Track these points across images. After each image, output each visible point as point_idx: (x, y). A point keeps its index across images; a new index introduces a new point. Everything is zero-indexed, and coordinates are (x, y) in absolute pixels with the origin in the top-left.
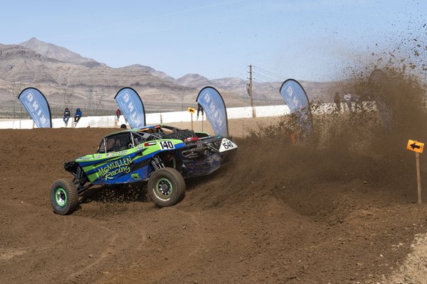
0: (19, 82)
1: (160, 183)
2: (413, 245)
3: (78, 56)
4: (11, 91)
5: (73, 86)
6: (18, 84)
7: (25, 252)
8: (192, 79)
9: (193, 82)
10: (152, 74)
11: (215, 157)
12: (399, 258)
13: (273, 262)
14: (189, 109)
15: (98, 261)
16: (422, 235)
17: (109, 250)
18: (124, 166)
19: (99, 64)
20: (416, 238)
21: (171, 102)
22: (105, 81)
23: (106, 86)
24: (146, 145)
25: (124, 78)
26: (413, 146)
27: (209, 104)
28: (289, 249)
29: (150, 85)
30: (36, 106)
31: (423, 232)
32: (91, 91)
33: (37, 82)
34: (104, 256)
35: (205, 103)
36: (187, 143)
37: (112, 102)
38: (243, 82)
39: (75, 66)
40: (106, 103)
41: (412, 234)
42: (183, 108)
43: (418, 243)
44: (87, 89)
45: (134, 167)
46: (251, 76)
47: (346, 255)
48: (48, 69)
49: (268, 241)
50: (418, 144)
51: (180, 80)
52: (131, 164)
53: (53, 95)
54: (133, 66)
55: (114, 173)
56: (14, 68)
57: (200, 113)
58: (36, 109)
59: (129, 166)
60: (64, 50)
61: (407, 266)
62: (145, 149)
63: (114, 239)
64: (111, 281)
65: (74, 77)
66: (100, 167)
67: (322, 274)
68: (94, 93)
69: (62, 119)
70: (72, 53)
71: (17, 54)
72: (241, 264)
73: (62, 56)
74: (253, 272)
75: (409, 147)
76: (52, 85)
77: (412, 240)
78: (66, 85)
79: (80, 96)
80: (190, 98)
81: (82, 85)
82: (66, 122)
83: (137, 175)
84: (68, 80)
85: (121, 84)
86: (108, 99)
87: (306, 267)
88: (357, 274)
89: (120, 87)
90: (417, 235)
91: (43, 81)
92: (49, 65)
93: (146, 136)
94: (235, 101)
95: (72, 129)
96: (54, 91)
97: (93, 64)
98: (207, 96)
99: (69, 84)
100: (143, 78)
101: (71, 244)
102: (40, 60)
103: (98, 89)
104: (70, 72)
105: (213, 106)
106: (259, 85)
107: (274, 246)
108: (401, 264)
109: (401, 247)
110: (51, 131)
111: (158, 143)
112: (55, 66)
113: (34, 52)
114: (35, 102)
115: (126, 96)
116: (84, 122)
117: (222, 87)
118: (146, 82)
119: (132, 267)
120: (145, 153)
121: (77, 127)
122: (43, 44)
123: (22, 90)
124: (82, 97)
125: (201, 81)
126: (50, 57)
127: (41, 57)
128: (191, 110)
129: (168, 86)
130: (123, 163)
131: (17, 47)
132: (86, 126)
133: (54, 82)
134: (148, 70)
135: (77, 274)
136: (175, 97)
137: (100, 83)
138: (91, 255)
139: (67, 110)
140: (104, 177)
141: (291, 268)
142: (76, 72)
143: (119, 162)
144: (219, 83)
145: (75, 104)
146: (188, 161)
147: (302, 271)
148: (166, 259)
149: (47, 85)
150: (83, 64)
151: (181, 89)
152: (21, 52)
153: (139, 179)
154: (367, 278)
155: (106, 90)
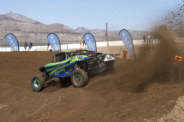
0: (5, 31)
1: (77, 77)
2: (177, 102)
3: (31, 20)
4: (1, 35)
5: (29, 33)
6: (4, 32)
7: (7, 105)
8: (81, 30)
9: (82, 31)
10: (63, 27)
11: (102, 63)
12: (171, 107)
13: (116, 109)
14: (80, 42)
15: (40, 109)
16: (181, 97)
17: (45, 104)
18: (63, 69)
19: (40, 23)
20: (179, 98)
21: (72, 39)
22: (43, 30)
23: (43, 33)
24: (72, 58)
25: (51, 29)
26: (178, 58)
27: (88, 40)
28: (123, 104)
29: (63, 32)
30: (12, 41)
31: (182, 96)
32: (37, 35)
33: (12, 31)
34: (42, 107)
35: (87, 40)
36: (89, 57)
37: (45, 40)
38: (103, 31)
39: (29, 24)
40: (43, 40)
41: (177, 97)
42: (77, 42)
43: (180, 100)
44: (35, 34)
45: (67, 69)
46: (107, 28)
47: (148, 106)
48: (18, 25)
49: (114, 100)
50: (179, 57)
51: (76, 30)
52: (65, 67)
53: (20, 37)
54: (55, 24)
55: (59, 72)
56: (2, 25)
57: (85, 44)
58: (12, 43)
59: (64, 68)
60: (25, 17)
61: (175, 111)
62: (71, 60)
63: (47, 99)
64: (45, 118)
65: (29, 29)
66: (53, 69)
67: (137, 114)
68: (38, 36)
69: (24, 47)
70: (28, 18)
71: (4, 19)
72: (102, 110)
73: (24, 19)
74: (108, 114)
75: (176, 59)
76: (20, 32)
77: (177, 99)
78: (25, 32)
79: (31, 37)
80: (80, 38)
81: (33, 32)
82: (26, 48)
83: (68, 73)
84: (27, 30)
85: (50, 32)
86: (44, 38)
87: (131, 111)
88: (153, 114)
89: (49, 33)
90: (179, 97)
91: (15, 30)
92: (18, 23)
93: (72, 54)
94: (100, 39)
95: (28, 52)
96: (20, 35)
97: (37, 23)
98: (87, 37)
99: (27, 32)
100: (59, 29)
101: (28, 102)
102: (14, 21)
103: (39, 34)
104: (27, 26)
105: (90, 41)
106: (110, 32)
107: (117, 102)
108: (172, 110)
109: (172, 102)
110: (19, 52)
111: (77, 57)
112: (20, 24)
113: (11, 18)
114: (12, 40)
115: (52, 37)
116: (33, 49)
117: (94, 33)
118: (61, 31)
119: (54, 112)
120: (71, 62)
121: (30, 51)
122: (15, 14)
123: (6, 34)
124: (33, 37)
125: (85, 30)
126: (18, 20)
127: (14, 20)
128: (80, 43)
129: (70, 33)
130: (62, 67)
131: (4, 15)
132: (34, 50)
133: (20, 31)
134: (62, 26)
135: (30, 115)
136: (74, 37)
137: (40, 31)
138: (36, 107)
139: (26, 43)
140: (55, 74)
141: (124, 112)
142: (30, 27)
143: (60, 67)
144: (93, 31)
145: (29, 41)
146: (90, 66)
147: (129, 113)
148: (69, 108)
149: (17, 32)
150: (33, 23)
151: (76, 34)
152: (5, 18)
153: (69, 75)
154: (157, 116)
155: (43, 34)
